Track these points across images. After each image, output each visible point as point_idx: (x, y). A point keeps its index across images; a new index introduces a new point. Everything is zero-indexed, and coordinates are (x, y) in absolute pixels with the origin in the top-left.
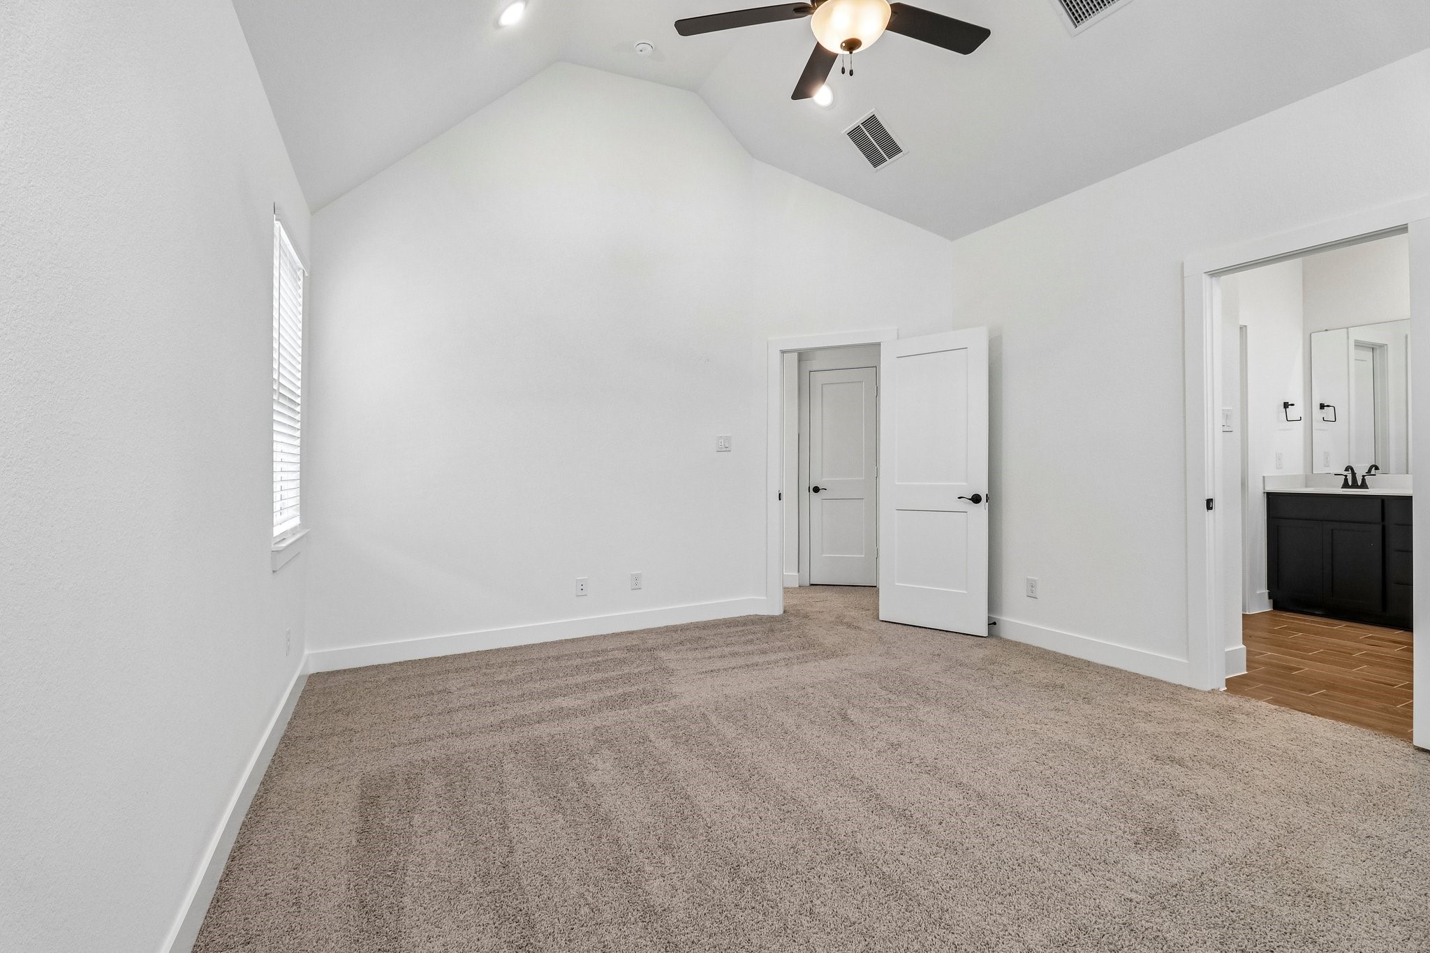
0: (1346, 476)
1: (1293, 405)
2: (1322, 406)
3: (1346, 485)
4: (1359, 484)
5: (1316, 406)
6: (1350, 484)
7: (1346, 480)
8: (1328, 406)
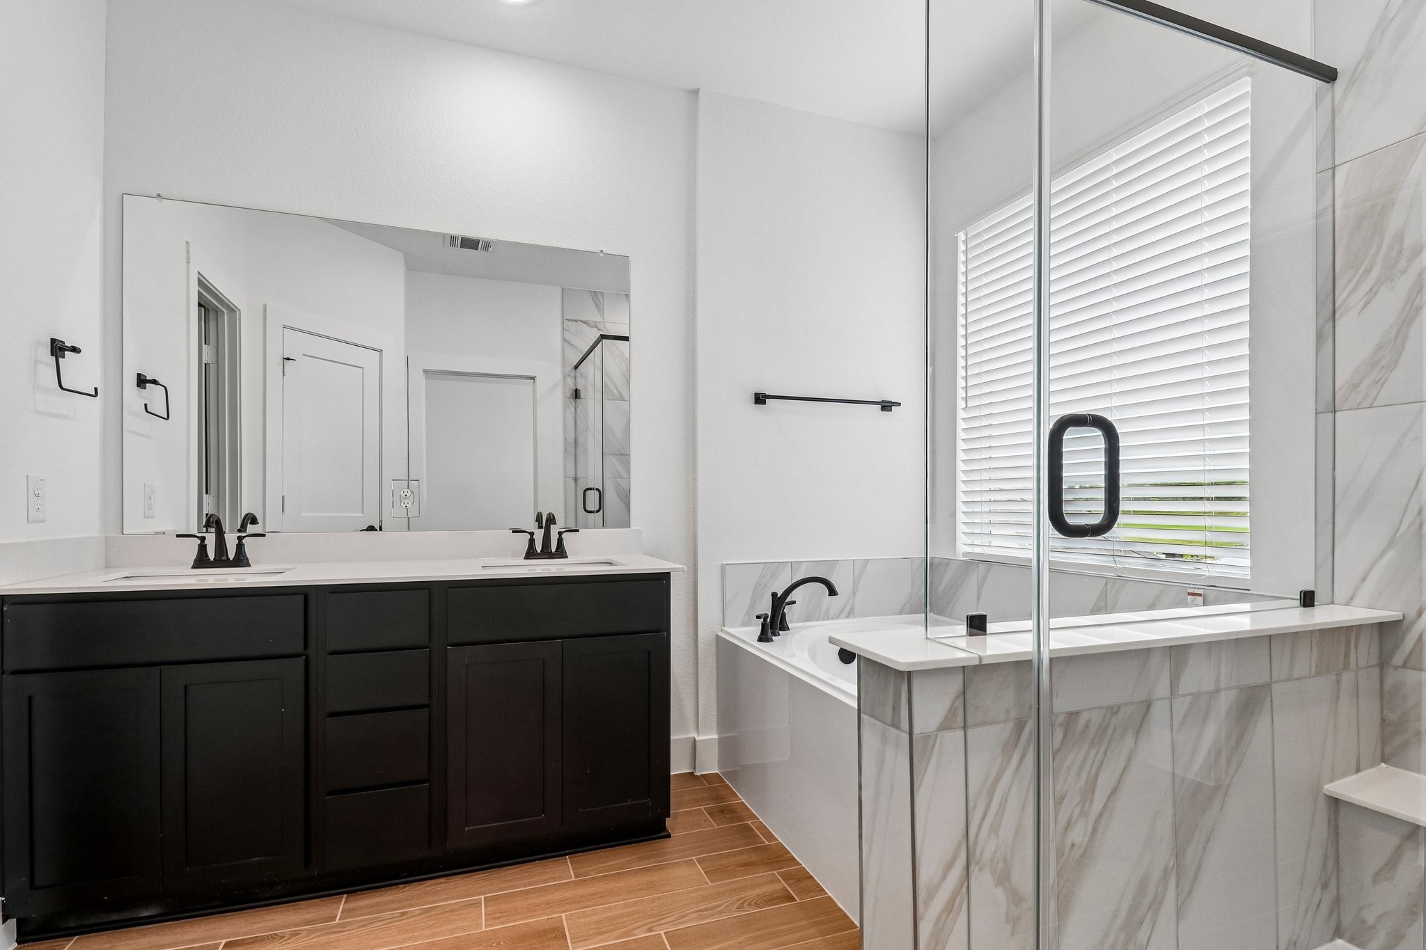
0: (203, 539)
1: (75, 350)
2: (142, 381)
3: (202, 561)
4: (231, 555)
5: (130, 381)
6: (212, 556)
7: (202, 548)
8: (154, 382)
